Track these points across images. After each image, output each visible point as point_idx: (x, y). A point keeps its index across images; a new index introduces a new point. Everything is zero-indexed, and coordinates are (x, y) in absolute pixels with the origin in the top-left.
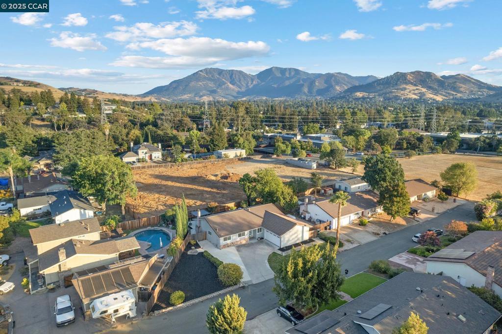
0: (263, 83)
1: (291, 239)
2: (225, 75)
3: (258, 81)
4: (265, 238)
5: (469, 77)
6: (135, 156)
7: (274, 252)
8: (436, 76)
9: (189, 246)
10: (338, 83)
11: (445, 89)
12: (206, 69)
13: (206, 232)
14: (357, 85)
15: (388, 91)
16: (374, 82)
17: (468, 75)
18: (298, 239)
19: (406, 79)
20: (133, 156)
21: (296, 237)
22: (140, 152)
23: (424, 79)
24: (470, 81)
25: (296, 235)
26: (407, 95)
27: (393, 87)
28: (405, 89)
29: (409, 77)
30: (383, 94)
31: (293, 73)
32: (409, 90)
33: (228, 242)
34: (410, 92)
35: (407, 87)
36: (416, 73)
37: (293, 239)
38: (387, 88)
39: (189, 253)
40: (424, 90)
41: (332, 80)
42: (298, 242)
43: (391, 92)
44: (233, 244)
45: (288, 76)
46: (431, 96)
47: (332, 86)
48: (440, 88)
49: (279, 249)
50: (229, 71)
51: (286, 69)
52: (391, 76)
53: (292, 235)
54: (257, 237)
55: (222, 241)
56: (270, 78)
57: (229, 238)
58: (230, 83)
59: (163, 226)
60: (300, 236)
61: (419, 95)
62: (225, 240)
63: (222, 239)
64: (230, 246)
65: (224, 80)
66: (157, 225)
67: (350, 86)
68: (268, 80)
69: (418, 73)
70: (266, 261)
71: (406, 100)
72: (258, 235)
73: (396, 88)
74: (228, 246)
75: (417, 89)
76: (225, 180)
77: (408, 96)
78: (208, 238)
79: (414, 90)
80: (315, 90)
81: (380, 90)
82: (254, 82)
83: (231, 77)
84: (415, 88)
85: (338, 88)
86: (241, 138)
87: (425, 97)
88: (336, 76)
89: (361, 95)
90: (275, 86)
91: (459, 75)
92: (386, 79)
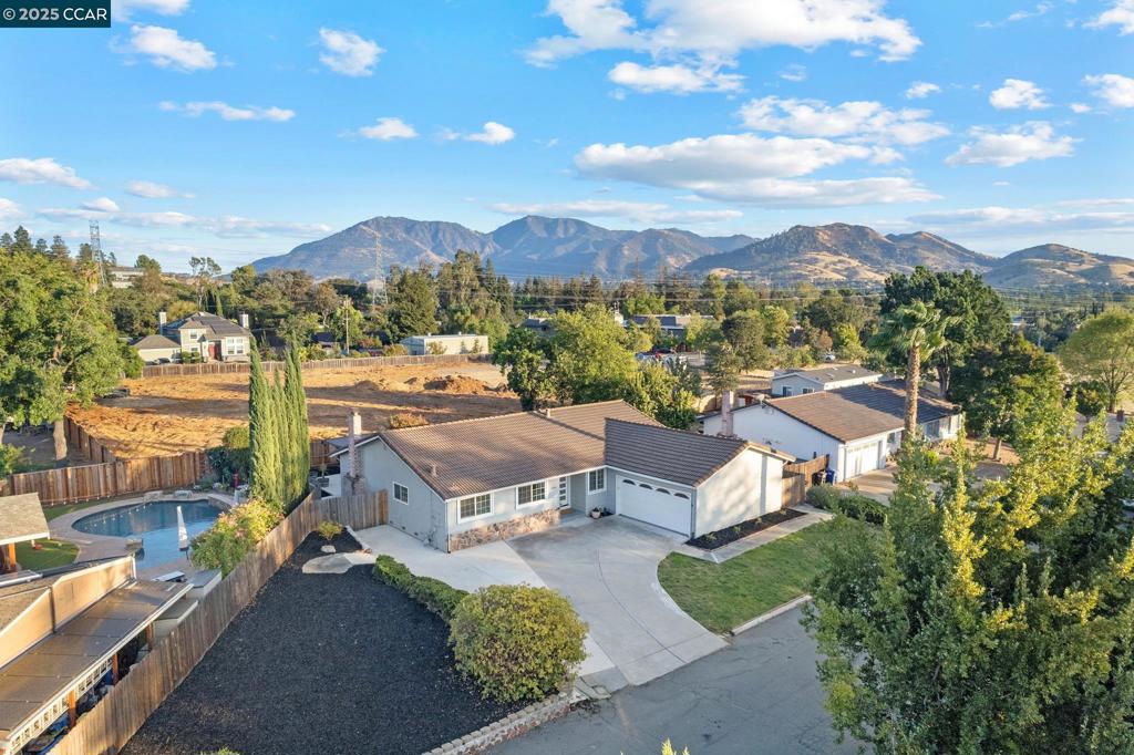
0: (506, 252)
1: (726, 507)
2: (421, 235)
3: (495, 248)
4: (619, 510)
5: (940, 239)
6: (169, 347)
7: (673, 554)
8: (876, 234)
9: (310, 545)
10: (671, 250)
11: (897, 263)
12: (376, 220)
13: (383, 493)
14: (712, 253)
15: (779, 266)
16: (748, 247)
17: (937, 234)
18: (748, 509)
19: (815, 240)
20: (164, 347)
21: (742, 500)
22: (185, 333)
23: (853, 239)
24: (941, 246)
25: (741, 490)
26: (822, 272)
27: (789, 257)
28: (815, 261)
29: (823, 237)
30: (770, 270)
31: (572, 231)
32: (823, 264)
33: (479, 522)
34: (826, 267)
35: (819, 257)
36: (835, 228)
37: (734, 506)
38: (777, 259)
39: (309, 568)
40: (855, 263)
41: (658, 244)
42: (748, 518)
43: (787, 268)
44: (497, 532)
45: (562, 236)
46: (871, 275)
47: (658, 257)
48: (886, 260)
49: (688, 543)
50: (431, 223)
51: (556, 221)
52: (784, 234)
53: (730, 491)
54: (588, 508)
55: (454, 519)
56: (522, 240)
57: (485, 506)
58: (433, 250)
59: (216, 491)
60: (755, 495)
61: (845, 273)
62: (467, 510)
63: (454, 505)
64: (490, 539)
65: (418, 243)
66: (191, 485)
67: (696, 257)
68: (517, 245)
69: (837, 229)
70: (656, 586)
71: (819, 284)
72: (592, 498)
73: (797, 258)
74: (479, 541)
75: (840, 261)
76: (441, 392)
77: (824, 276)
78: (391, 516)
79: (834, 264)
80: (622, 267)
81: (762, 265)
82: (487, 250)
83: (434, 237)
84: (836, 259)
85: (671, 261)
86: (473, 316)
87: (858, 278)
88: (667, 236)
89: (723, 275)
90: (535, 257)
91: (920, 233)
92: (774, 240)
